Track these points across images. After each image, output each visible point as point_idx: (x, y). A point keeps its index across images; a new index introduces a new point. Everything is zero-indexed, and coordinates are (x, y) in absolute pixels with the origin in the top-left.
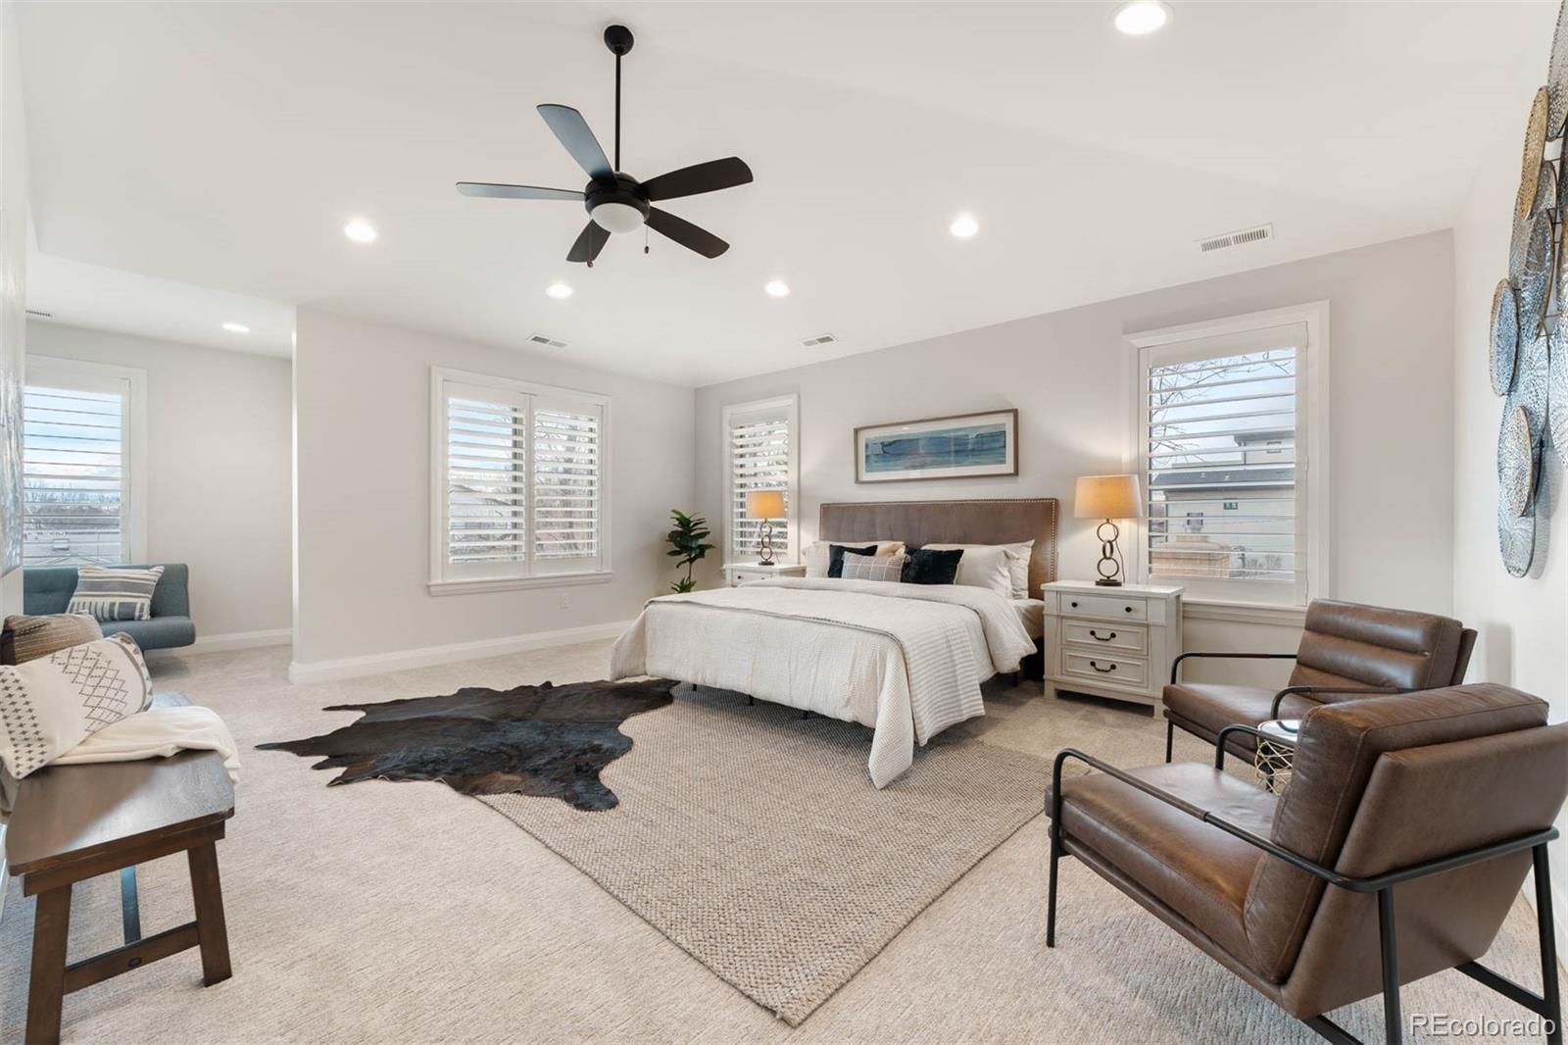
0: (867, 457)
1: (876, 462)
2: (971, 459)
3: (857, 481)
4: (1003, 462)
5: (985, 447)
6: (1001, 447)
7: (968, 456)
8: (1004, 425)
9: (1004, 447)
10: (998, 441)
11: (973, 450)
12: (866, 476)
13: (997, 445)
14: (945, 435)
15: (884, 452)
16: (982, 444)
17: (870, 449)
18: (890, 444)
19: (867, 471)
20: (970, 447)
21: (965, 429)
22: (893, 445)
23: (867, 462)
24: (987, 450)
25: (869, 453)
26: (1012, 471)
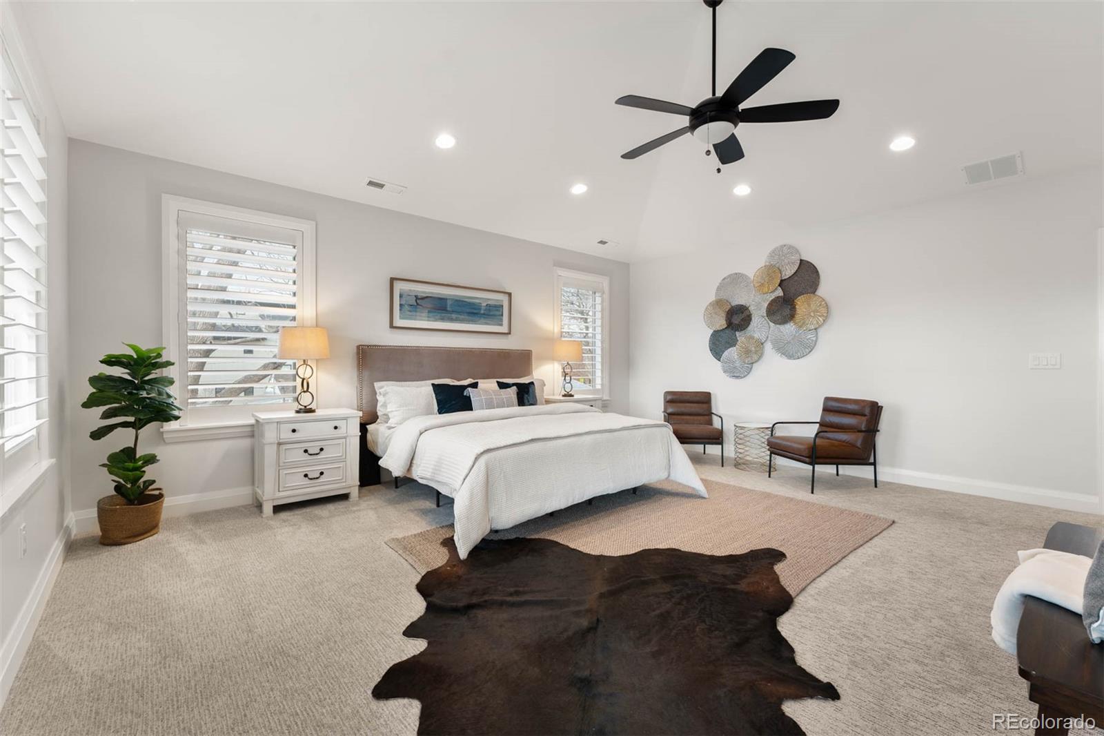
0: (401, 305)
1: (410, 311)
2: (483, 320)
3: (392, 326)
4: (501, 325)
5: (492, 313)
6: (499, 315)
7: (481, 317)
8: (502, 301)
9: (502, 315)
10: (497, 310)
11: (484, 314)
12: (398, 322)
13: (497, 313)
14: (466, 300)
15: (418, 304)
16: (489, 310)
17: (404, 299)
18: (423, 298)
19: (401, 318)
20: (482, 312)
21: (481, 298)
22: (426, 300)
23: (400, 310)
24: (492, 315)
25: (403, 302)
26: (506, 332)
